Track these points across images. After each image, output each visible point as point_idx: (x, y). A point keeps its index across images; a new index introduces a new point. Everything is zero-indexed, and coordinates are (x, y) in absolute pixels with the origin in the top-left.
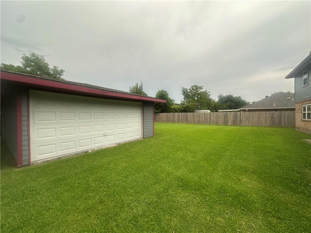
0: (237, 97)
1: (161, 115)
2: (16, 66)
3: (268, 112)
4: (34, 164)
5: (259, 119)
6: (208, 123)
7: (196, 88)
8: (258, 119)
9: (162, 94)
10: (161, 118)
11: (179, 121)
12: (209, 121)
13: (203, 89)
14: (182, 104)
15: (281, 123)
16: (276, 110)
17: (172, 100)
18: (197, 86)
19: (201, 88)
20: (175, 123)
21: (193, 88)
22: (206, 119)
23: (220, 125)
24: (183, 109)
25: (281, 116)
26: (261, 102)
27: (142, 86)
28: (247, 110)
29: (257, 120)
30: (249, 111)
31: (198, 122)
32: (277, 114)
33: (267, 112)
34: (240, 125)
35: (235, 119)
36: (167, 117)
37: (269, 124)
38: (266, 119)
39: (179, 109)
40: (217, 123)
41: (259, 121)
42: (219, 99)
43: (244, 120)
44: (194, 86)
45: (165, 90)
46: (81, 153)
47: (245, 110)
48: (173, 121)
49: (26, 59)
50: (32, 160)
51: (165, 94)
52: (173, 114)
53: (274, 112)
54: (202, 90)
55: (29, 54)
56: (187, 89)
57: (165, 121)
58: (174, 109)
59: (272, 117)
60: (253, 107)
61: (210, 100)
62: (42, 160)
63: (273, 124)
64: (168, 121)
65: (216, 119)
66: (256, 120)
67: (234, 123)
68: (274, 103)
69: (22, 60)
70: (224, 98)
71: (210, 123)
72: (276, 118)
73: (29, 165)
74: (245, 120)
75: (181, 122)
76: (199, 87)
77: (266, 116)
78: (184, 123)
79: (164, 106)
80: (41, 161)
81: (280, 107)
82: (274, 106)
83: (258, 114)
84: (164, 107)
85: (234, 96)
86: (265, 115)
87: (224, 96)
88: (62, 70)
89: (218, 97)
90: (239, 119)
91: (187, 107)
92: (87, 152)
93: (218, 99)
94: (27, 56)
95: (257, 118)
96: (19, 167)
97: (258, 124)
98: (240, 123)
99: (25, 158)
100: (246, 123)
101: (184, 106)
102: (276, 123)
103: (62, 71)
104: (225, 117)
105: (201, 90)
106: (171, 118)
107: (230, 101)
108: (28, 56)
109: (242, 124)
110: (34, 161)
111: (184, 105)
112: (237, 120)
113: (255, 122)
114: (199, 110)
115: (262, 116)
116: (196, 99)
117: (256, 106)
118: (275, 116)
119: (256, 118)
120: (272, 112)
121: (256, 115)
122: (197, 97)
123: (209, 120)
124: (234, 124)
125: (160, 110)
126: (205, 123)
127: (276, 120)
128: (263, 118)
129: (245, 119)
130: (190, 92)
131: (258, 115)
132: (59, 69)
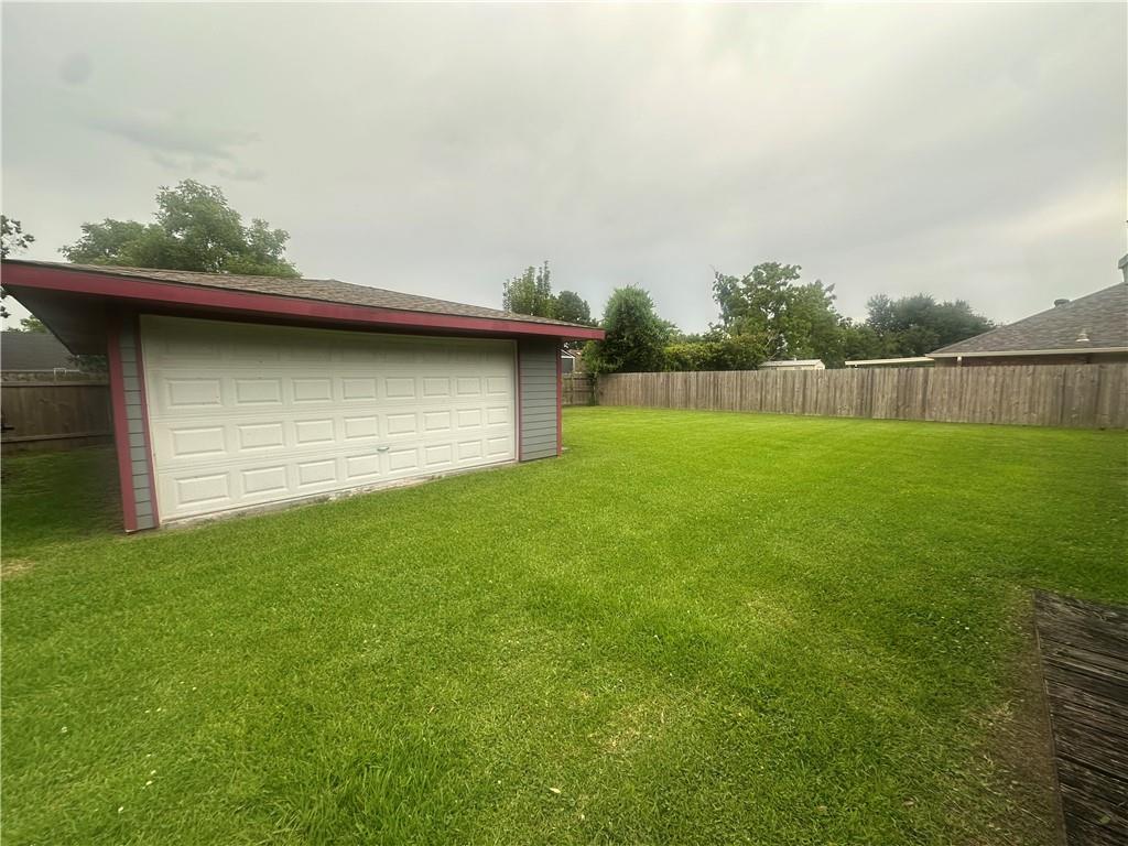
0: (950, 305)
1: (623, 379)
2: (147, 227)
3: (1045, 367)
4: (170, 528)
5: (1004, 396)
6: (797, 410)
7: (772, 272)
8: (999, 394)
9: (626, 302)
10: (622, 392)
11: (686, 403)
12: (800, 404)
13: (798, 277)
14: (707, 338)
15: (1096, 412)
16: (1088, 358)
17: (666, 324)
18: (774, 266)
19: (790, 273)
20: (673, 408)
21: (758, 276)
22: (789, 395)
23: (841, 418)
24: (713, 358)
25: (1099, 384)
26: (1027, 328)
27: (547, 277)
28: (959, 359)
29: (994, 400)
30: (967, 362)
31: (758, 408)
32: (1082, 377)
33: (1039, 367)
34: (922, 419)
35: (901, 396)
36: (645, 385)
37: (1044, 415)
38: (1031, 398)
39: (695, 358)
40: (831, 412)
41: (1005, 405)
42: (872, 313)
43: (939, 398)
44: (765, 267)
45: (638, 288)
46: (305, 502)
47: (952, 362)
48: (668, 403)
49: (170, 202)
50: (163, 517)
51: (638, 304)
52: (668, 377)
53: (1071, 368)
54: (796, 283)
55: (178, 185)
56: (737, 280)
57: (636, 403)
58: (677, 357)
59: (1063, 391)
60: (986, 349)
61: (831, 319)
62: (191, 519)
63: (1061, 417)
64: (649, 401)
65: (825, 397)
66: (990, 398)
67: (900, 411)
68: (1080, 331)
69: (157, 207)
70: (892, 309)
71: (804, 411)
72: (1077, 392)
73: (155, 528)
74: (942, 400)
75: (696, 406)
76: (784, 269)
77: (1033, 383)
78: (705, 408)
79: (635, 347)
80: (187, 520)
81: (1107, 345)
82: (1083, 343)
83: (1000, 374)
84: (635, 350)
85: (939, 301)
86: (1029, 379)
87: (895, 301)
88: (279, 231)
89: (870, 304)
90: (920, 396)
91: (729, 349)
92: (326, 499)
93: (869, 316)
94: (173, 190)
95: (995, 392)
96: (130, 533)
97: (997, 416)
98: (924, 411)
99: (142, 509)
100: (949, 410)
101: (715, 345)
102: (1075, 412)
103: (281, 236)
104: (862, 387)
105: (789, 282)
106: (659, 392)
107: (920, 321)
108: (173, 193)
109: (931, 416)
110: (171, 520)
111: (717, 341)
112: (910, 398)
113: (986, 407)
114: (778, 357)
115: (1016, 383)
116: (771, 316)
117: (1002, 344)
118: (1074, 383)
119: (991, 393)
120: (1061, 368)
121: (992, 379)
122: (775, 310)
123: (801, 399)
124: (897, 415)
125: (620, 362)
126: (784, 410)
127: (1079, 401)
128: (1022, 392)
129: (946, 396)
130: (746, 292)
131: (1001, 380)
132: (271, 230)
